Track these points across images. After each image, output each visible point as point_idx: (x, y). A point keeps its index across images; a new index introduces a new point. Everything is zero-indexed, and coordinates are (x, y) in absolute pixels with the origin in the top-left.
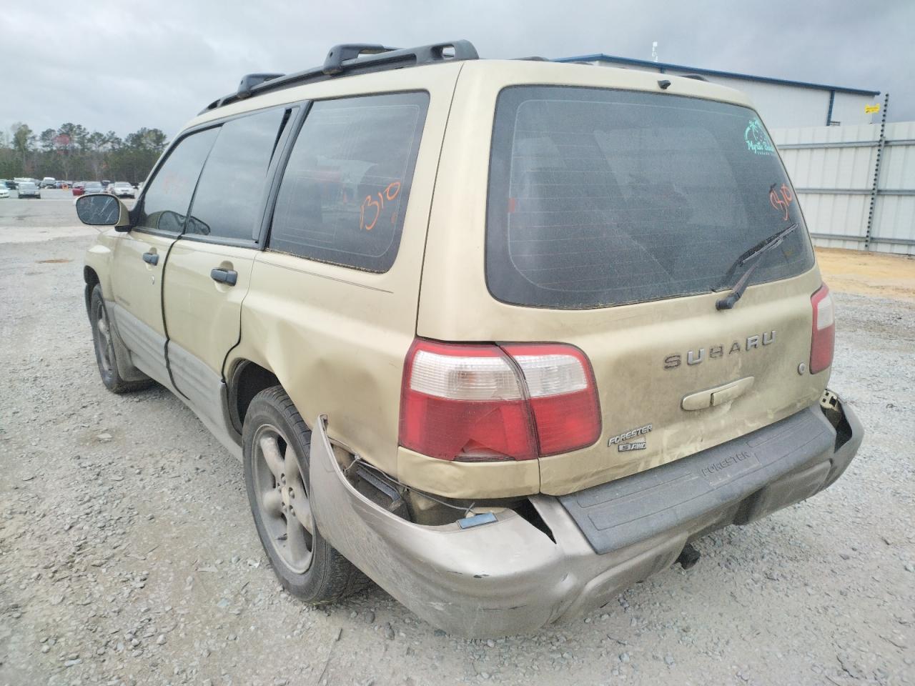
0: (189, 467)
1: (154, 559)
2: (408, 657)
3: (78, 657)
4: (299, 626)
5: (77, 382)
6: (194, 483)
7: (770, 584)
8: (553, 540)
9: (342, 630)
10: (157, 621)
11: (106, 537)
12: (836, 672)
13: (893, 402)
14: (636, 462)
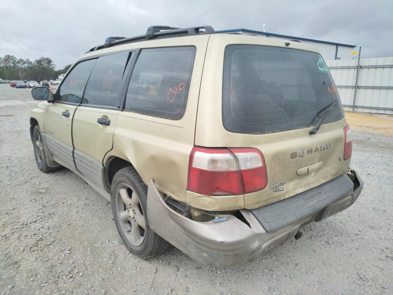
0: (82, 203)
1: (73, 241)
2: (185, 278)
3: (47, 282)
4: (139, 267)
5: (27, 168)
6: (85, 210)
7: (328, 246)
8: (250, 227)
9: (157, 269)
10: (78, 267)
11: (51, 233)
12: (357, 279)
13: (369, 173)
14: (280, 196)
